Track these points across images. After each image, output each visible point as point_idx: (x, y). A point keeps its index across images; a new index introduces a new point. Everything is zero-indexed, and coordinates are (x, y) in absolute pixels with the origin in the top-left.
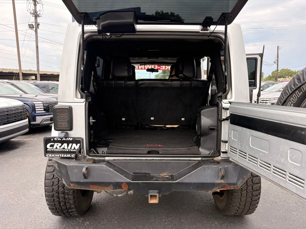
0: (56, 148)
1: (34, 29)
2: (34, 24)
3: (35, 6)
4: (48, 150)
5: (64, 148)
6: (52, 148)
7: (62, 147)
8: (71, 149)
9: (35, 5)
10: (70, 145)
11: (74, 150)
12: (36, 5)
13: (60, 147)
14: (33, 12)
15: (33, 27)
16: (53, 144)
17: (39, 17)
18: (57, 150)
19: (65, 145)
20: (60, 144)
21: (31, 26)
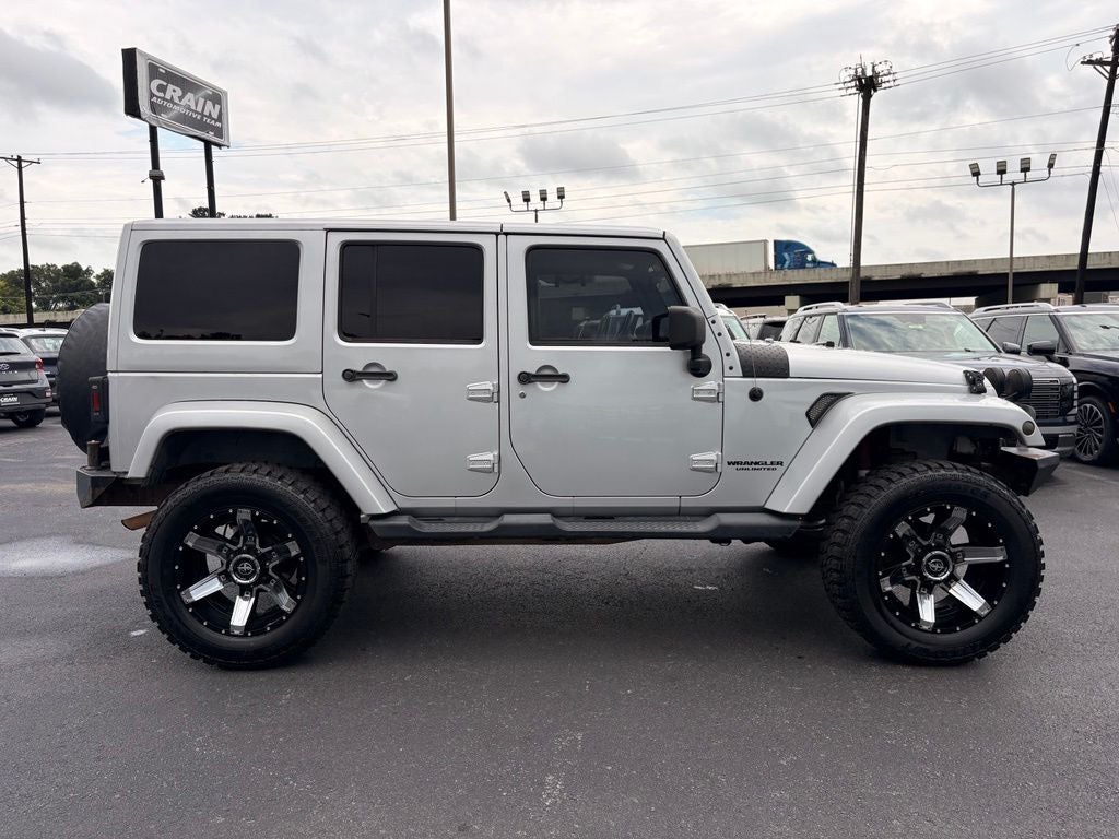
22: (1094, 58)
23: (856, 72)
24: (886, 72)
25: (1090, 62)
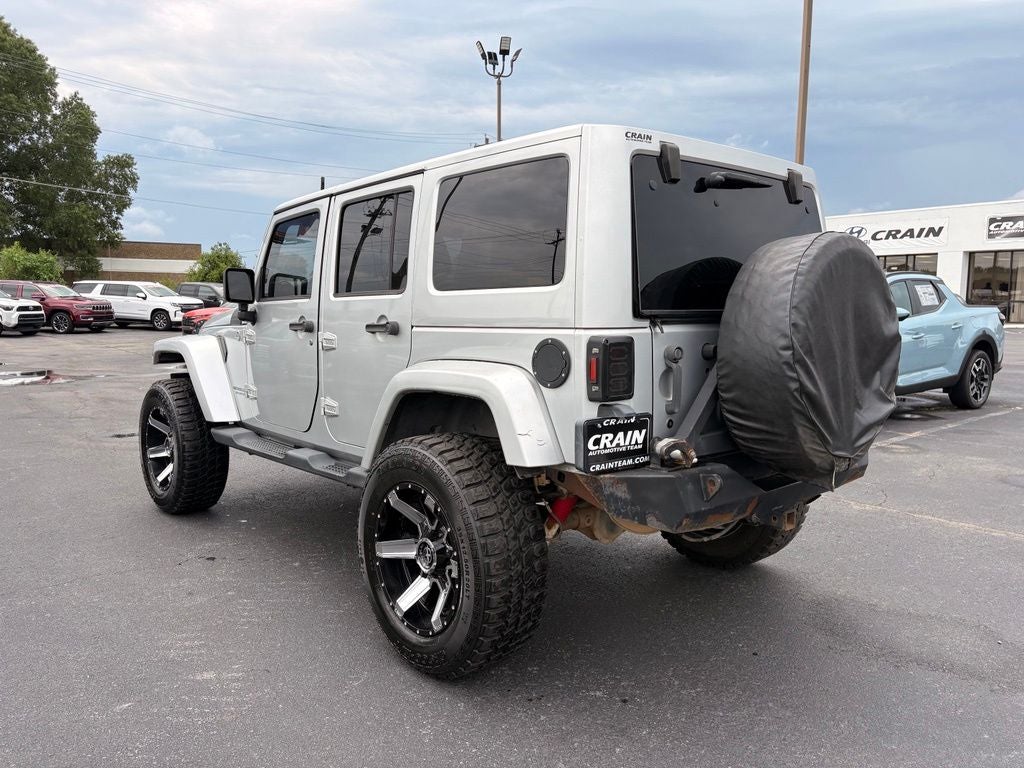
0: (605, 447)
4: (591, 454)
5: (618, 445)
6: (597, 447)
7: (614, 444)
8: (630, 444)
10: (630, 433)
11: (636, 447)
13: (611, 442)
16: (599, 436)
18: (607, 451)
19: (621, 435)
20: (611, 436)
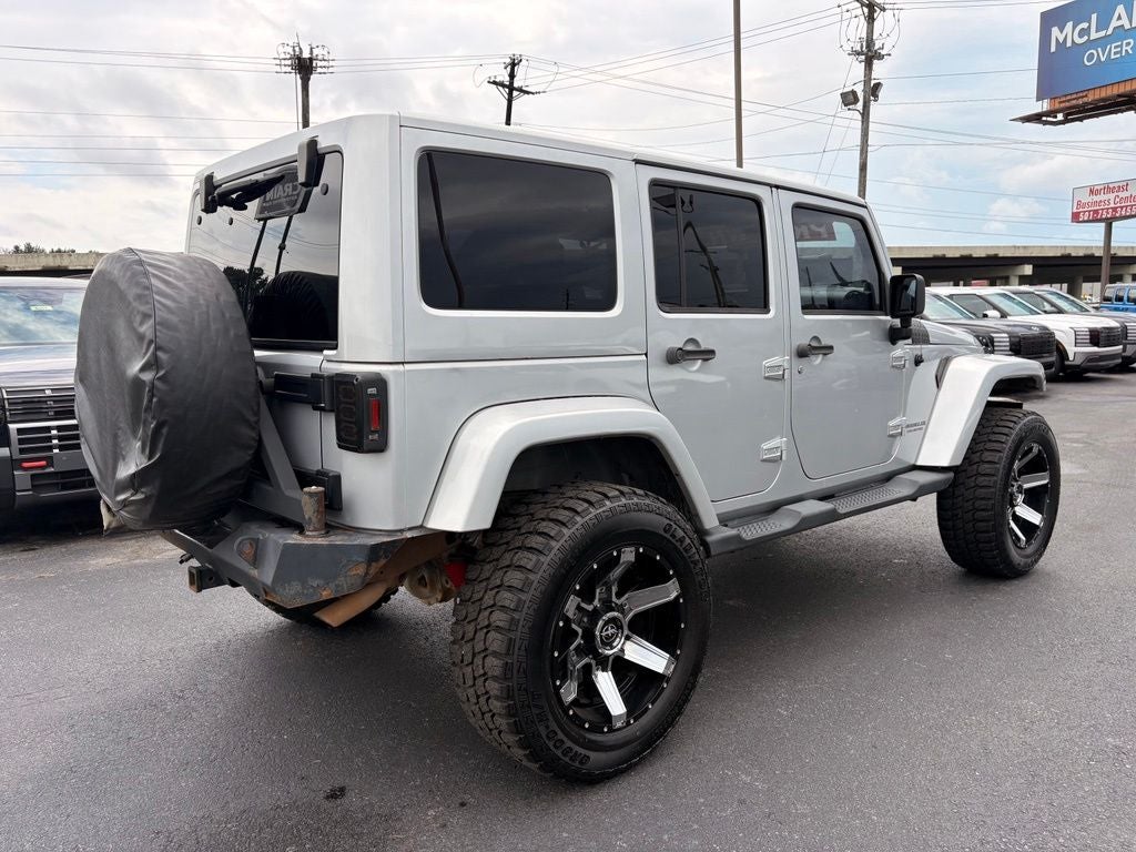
1: (860, 106)
2: (859, 89)
3: (868, 23)
9: (871, 19)
12: (874, 20)
14: (862, 47)
15: (856, 100)
17: (880, 57)
21: (849, 99)
22: (497, 80)
23: (294, 51)
24: (320, 57)
25: (495, 83)
